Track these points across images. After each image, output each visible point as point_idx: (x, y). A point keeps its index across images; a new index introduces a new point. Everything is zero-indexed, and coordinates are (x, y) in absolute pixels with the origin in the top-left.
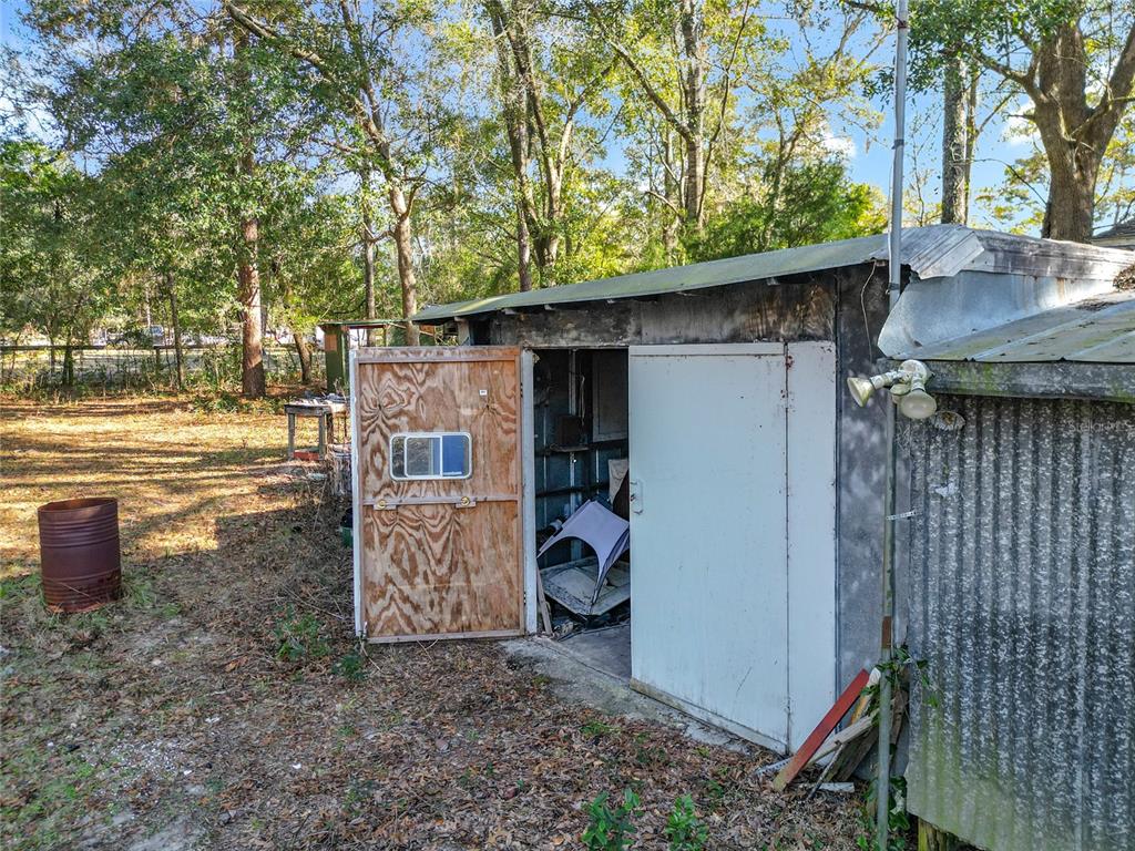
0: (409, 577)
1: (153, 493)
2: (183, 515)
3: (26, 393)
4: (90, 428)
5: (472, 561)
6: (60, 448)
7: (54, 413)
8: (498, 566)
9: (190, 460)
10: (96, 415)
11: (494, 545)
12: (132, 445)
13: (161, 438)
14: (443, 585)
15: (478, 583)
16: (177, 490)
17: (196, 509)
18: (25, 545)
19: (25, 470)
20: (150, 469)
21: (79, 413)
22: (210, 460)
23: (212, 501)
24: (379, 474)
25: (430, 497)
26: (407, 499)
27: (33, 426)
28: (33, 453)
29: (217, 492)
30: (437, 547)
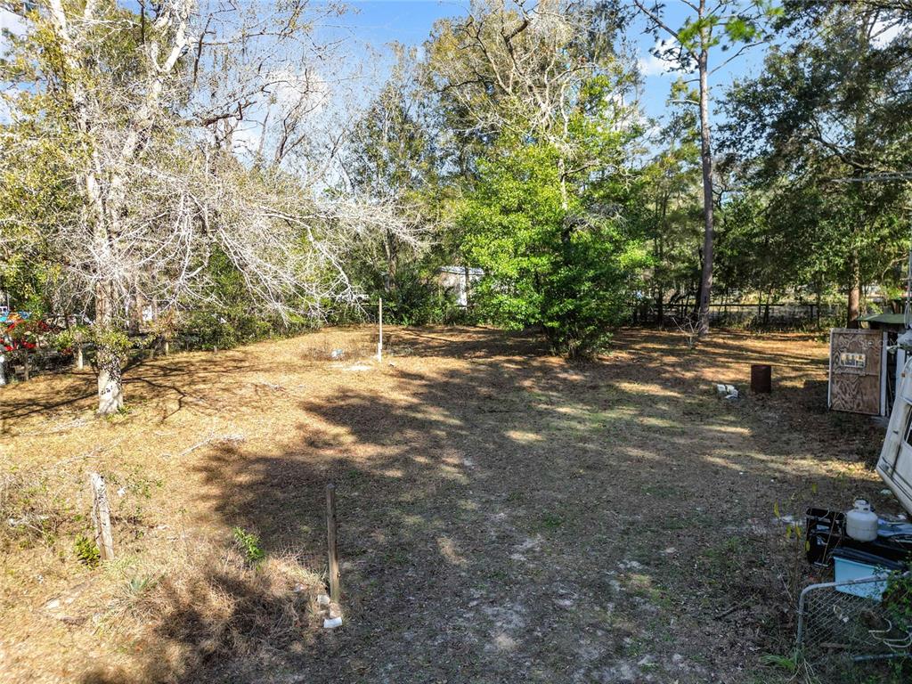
0: (845, 393)
1: (787, 370)
2: (795, 378)
3: (747, 328)
4: (771, 346)
5: (864, 391)
6: (759, 352)
7: (758, 338)
8: (872, 395)
9: (805, 361)
10: (774, 340)
11: (871, 388)
12: (786, 354)
13: (799, 352)
14: (854, 397)
15: (865, 398)
16: (797, 370)
17: (800, 377)
18: (746, 379)
19: (747, 358)
20: (789, 363)
21: (768, 339)
22: (814, 362)
23: (807, 375)
24: (837, 364)
25: (852, 372)
26: (845, 371)
27: (749, 343)
28: (749, 353)
29: (810, 372)
30: (853, 386)
